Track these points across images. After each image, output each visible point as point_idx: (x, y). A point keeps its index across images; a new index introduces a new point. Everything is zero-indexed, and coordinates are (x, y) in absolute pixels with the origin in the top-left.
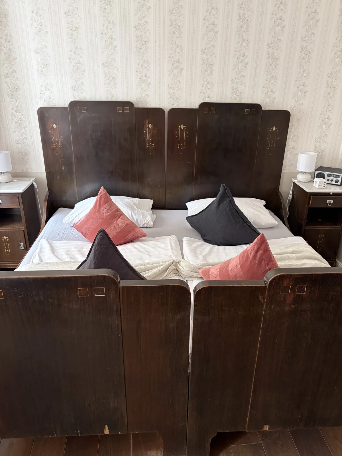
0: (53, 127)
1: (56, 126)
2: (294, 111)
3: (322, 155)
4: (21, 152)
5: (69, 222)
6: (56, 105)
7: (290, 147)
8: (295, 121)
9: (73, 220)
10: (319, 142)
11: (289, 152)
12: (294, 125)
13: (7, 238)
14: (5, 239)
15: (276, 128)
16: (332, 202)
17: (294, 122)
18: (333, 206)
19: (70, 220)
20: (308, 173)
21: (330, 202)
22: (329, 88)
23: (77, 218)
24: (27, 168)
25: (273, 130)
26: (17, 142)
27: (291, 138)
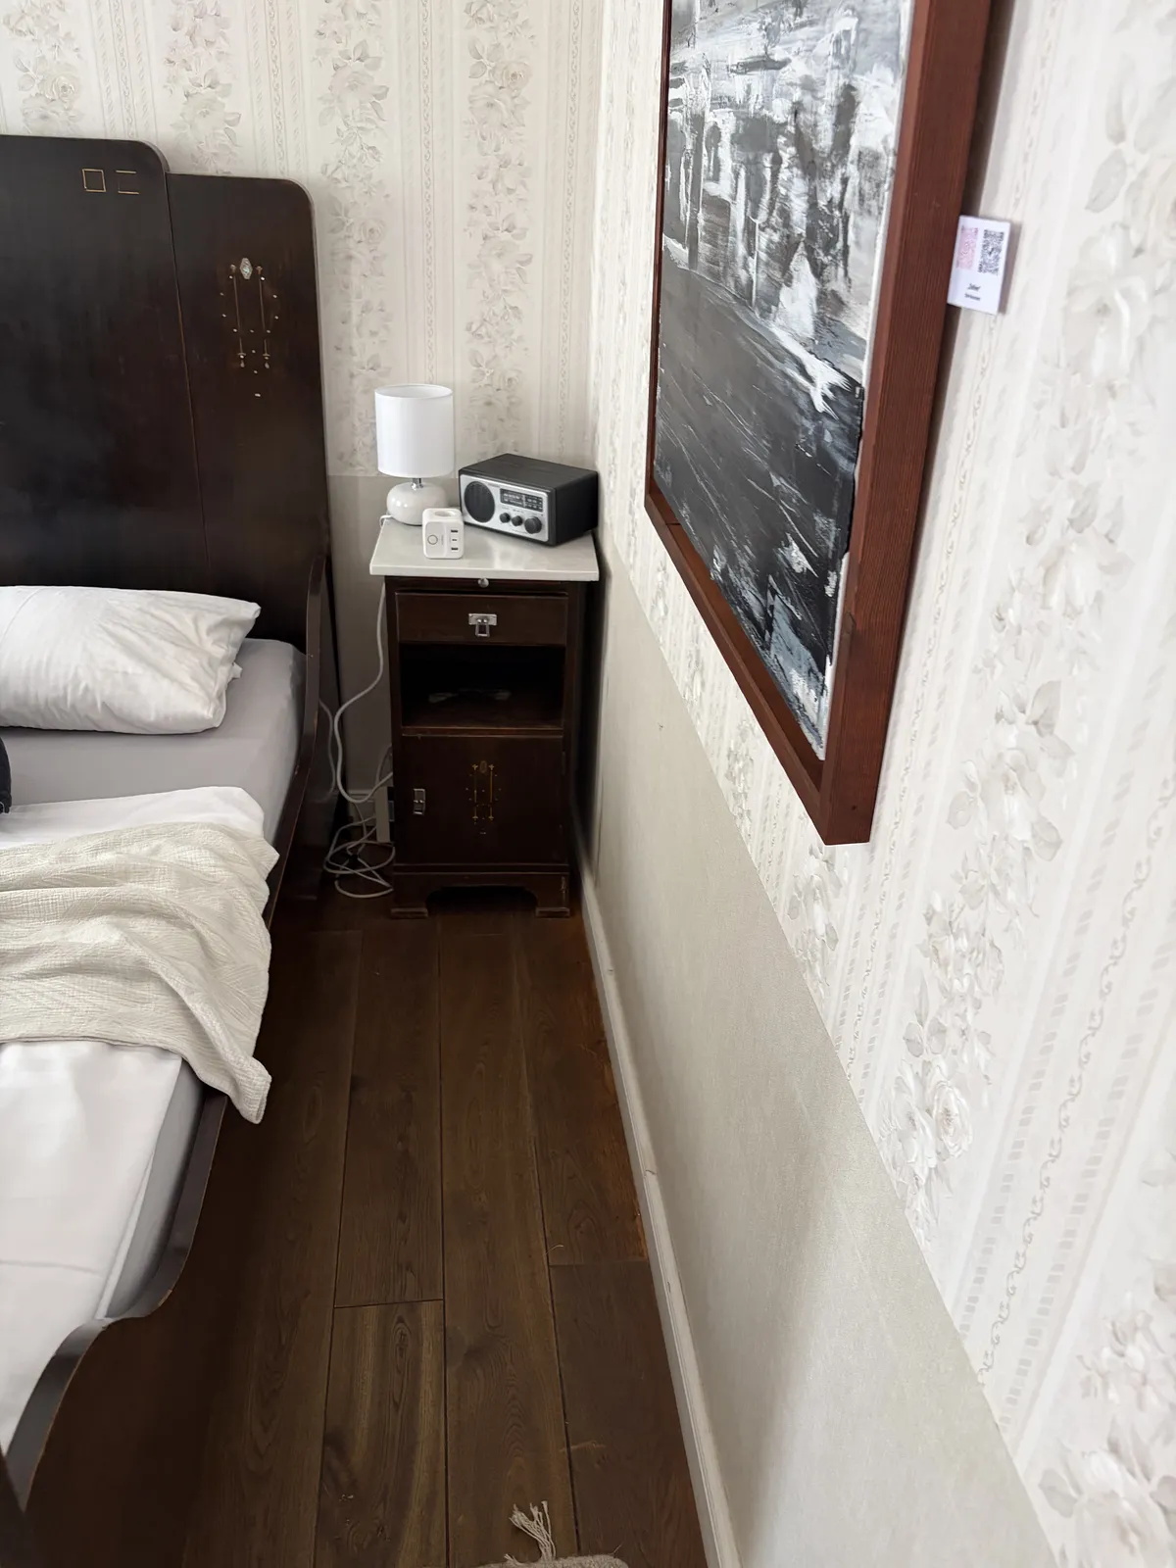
2: (344, 184)
3: (513, 400)
7: (355, 359)
8: (356, 237)
10: (486, 339)
11: (356, 382)
12: (353, 253)
15: (254, 266)
16: (492, 619)
17: (351, 243)
18: (499, 640)
20: (433, 481)
21: (483, 620)
22: (486, 75)
25: (242, 275)
27: (355, 319)
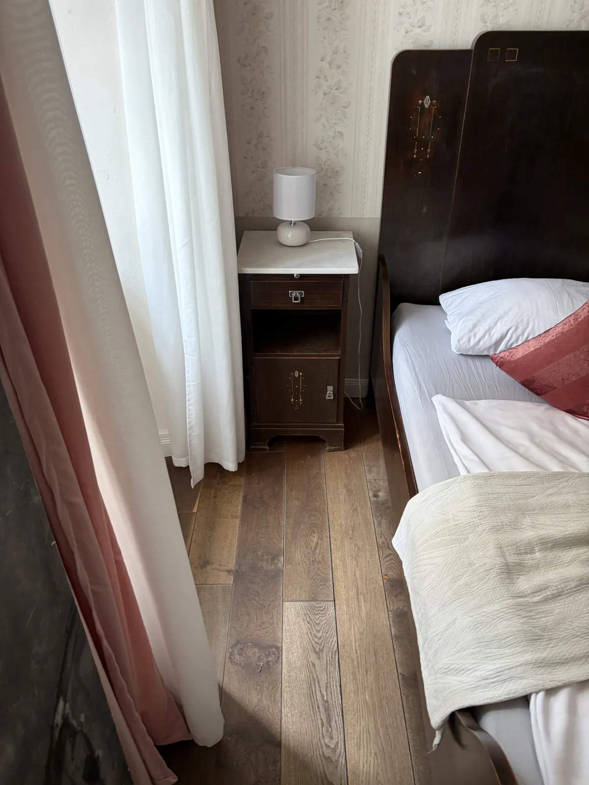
0: (423, 103)
1: (430, 102)
4: (323, 169)
5: (468, 347)
6: (432, 44)
9: (479, 341)
13: (301, 374)
14: (297, 376)
19: (472, 342)
23: (487, 337)
24: (331, 209)
26: (318, 144)
